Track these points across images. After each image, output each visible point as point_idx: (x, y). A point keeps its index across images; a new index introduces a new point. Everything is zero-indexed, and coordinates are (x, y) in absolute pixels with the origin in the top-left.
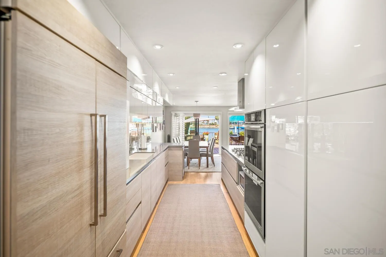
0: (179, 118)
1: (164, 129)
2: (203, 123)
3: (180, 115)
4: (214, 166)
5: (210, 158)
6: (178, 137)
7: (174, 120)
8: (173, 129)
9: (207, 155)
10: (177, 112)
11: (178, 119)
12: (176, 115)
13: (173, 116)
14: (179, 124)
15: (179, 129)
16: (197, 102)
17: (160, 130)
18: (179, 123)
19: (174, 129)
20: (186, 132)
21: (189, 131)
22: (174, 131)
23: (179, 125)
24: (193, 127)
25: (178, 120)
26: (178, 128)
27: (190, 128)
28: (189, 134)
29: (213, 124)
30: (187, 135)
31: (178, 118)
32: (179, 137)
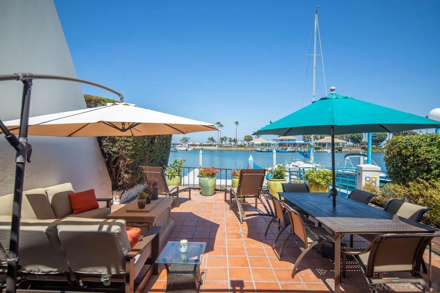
29: (242, 146)
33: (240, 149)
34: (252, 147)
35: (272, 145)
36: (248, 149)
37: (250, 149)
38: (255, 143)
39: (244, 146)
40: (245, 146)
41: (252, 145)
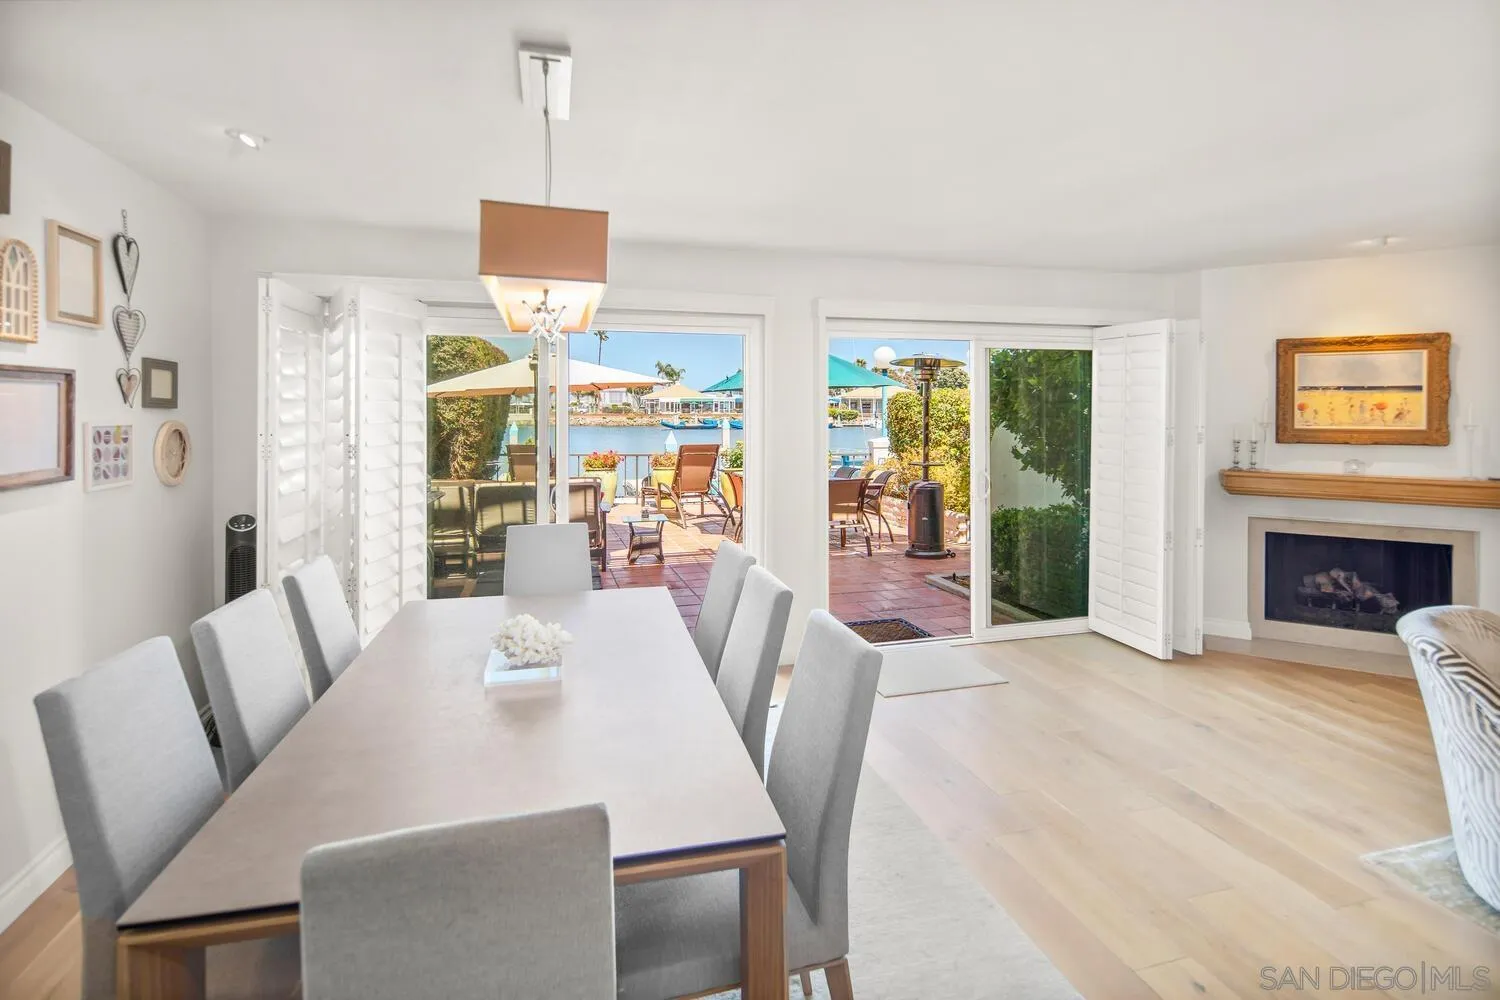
1: (151, 456)
3: (354, 308)
12: (332, 315)
25: (338, 357)
33: (611, 419)
34: (652, 412)
35: (716, 406)
36: (639, 421)
37: (645, 420)
38: (662, 400)
39: (628, 412)
40: (630, 411)
41: (652, 406)
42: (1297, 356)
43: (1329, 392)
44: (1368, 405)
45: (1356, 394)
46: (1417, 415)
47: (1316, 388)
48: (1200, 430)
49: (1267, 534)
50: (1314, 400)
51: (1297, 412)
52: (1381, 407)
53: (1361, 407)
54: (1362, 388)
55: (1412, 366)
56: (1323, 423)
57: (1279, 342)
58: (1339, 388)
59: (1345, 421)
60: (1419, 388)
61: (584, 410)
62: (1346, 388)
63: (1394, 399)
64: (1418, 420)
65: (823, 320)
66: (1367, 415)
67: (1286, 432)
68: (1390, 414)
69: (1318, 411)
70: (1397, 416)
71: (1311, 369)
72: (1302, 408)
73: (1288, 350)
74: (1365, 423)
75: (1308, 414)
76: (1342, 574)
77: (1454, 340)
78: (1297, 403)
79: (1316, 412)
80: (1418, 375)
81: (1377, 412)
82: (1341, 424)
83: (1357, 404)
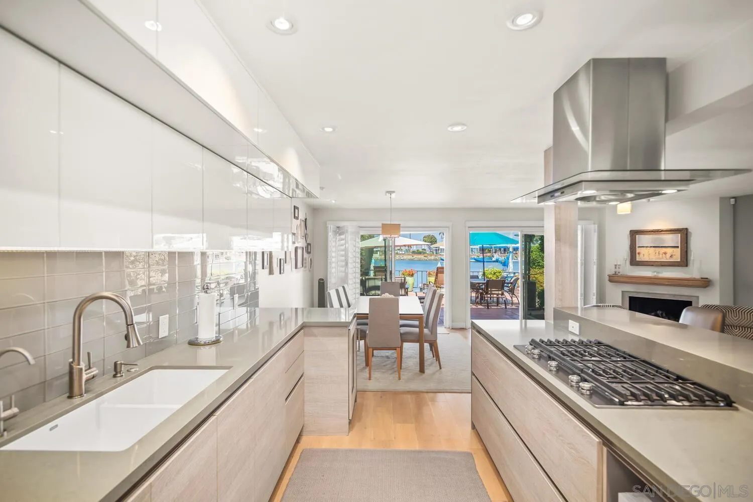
0: (346, 237)
1: (308, 264)
2: (399, 250)
3: (347, 231)
4: (441, 368)
5: (427, 346)
6: (343, 287)
7: (334, 243)
8: (331, 264)
9: (419, 339)
10: (342, 224)
11: (343, 240)
12: (339, 231)
13: (330, 234)
14: (345, 253)
15: (347, 264)
16: (391, 192)
17: (296, 267)
18: (346, 250)
19: (333, 265)
20: (365, 272)
21: (372, 268)
22: (333, 270)
23: (346, 256)
24: (379, 257)
25: (343, 242)
26: (344, 263)
27: (373, 261)
28: (372, 274)
29: (419, 253)
30: (367, 277)
31: (343, 237)
32: (346, 286)
33: (416, 257)
34: (436, 253)
36: (430, 258)
37: (433, 257)
38: (441, 247)
39: (424, 253)
40: (425, 253)
41: (436, 250)
42: (637, 236)
43: (648, 248)
44: (661, 253)
45: (657, 249)
46: (677, 255)
47: (644, 247)
48: (594, 261)
49: (630, 297)
50: (642, 251)
51: (637, 255)
52: (665, 253)
53: (659, 253)
54: (659, 247)
55: (675, 239)
56: (646, 258)
57: (631, 231)
58: (651, 247)
59: (653, 258)
60: (678, 247)
61: (403, 253)
62: (654, 247)
63: (669, 251)
64: (677, 258)
65: (467, 228)
66: (661, 256)
67: (634, 262)
68: (668, 255)
69: (645, 254)
70: (671, 256)
71: (642, 240)
72: (639, 254)
73: (634, 234)
74: (660, 259)
75: (641, 255)
76: (660, 312)
77: (690, 230)
78: (637, 252)
79: (644, 255)
80: (678, 243)
81: (664, 255)
82: (652, 259)
83: (657, 252)
